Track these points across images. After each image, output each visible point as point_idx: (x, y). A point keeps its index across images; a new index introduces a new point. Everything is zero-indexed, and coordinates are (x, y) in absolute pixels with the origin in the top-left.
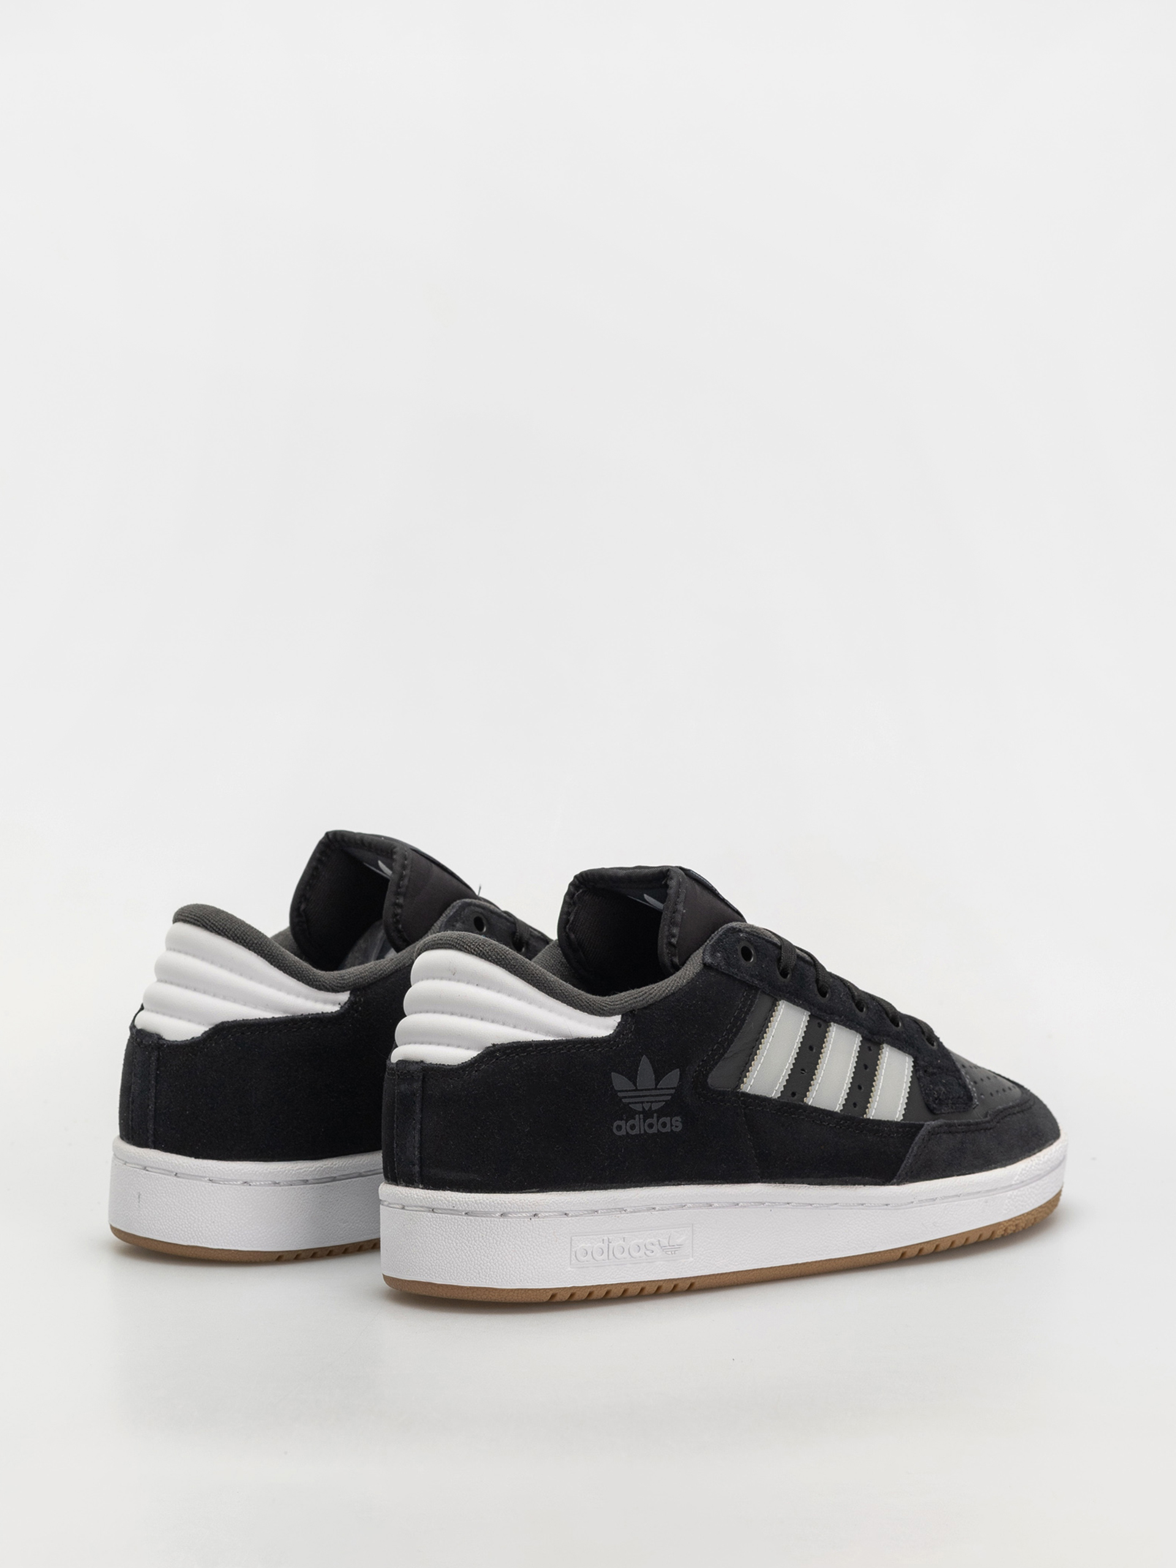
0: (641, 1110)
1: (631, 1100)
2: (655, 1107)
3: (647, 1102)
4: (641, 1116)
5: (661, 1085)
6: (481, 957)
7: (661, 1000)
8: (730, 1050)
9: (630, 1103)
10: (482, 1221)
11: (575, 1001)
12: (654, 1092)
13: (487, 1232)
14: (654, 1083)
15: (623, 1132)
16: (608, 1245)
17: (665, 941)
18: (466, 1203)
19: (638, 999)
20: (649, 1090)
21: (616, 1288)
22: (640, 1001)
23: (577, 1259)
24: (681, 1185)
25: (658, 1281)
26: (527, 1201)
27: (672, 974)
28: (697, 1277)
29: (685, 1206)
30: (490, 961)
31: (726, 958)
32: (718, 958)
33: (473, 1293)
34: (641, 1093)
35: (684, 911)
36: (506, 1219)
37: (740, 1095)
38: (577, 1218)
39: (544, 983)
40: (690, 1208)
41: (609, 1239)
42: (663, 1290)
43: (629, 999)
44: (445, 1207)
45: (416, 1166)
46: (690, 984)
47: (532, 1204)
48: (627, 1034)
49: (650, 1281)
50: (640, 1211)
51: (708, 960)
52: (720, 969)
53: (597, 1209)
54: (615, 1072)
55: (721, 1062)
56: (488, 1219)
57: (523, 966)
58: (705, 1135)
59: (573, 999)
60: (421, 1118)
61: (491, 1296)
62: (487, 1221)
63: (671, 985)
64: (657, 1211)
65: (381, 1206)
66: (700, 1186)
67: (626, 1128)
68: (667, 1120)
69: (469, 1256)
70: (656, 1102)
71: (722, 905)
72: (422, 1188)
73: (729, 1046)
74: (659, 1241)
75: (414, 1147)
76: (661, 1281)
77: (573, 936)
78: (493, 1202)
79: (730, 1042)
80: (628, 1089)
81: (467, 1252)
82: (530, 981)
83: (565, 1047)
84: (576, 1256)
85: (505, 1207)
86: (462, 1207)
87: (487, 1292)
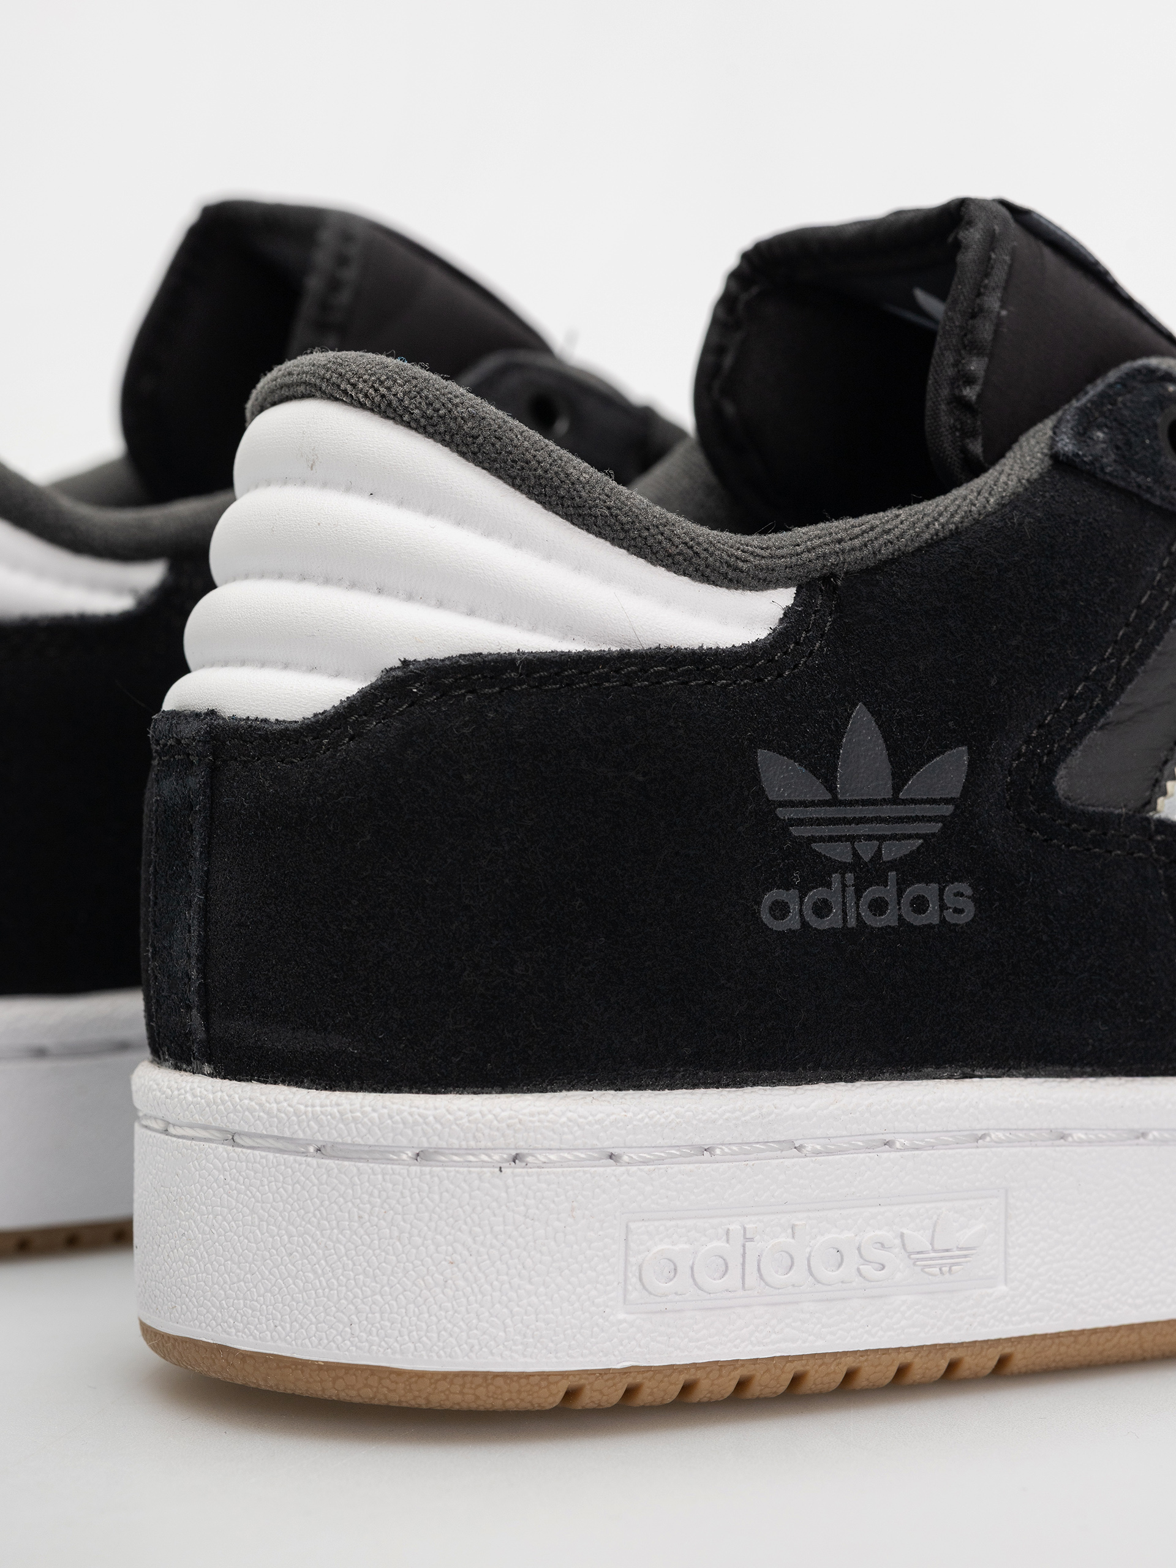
0: (849, 859)
1: (825, 831)
2: (892, 852)
3: (869, 838)
4: (850, 876)
5: (913, 788)
6: (385, 415)
7: (919, 549)
8: (1124, 698)
9: (813, 839)
10: (360, 1172)
11: (651, 541)
12: (887, 811)
13: (373, 1206)
14: (889, 785)
15: (792, 922)
16: (744, 1246)
17: (945, 392)
18: (316, 1118)
19: (847, 545)
20: (873, 802)
21: (768, 1371)
22: (853, 549)
23: (644, 1287)
24: (972, 1076)
25: (898, 1350)
26: (490, 1117)
27: (958, 484)
28: (1020, 1339)
29: (983, 1137)
30: (408, 425)
31: (1120, 444)
32: (1097, 442)
33: (334, 1380)
34: (850, 812)
35: (1004, 313)
36: (427, 1169)
37: (1153, 827)
38: (646, 1168)
39: (558, 487)
40: (999, 1142)
41: (745, 1229)
42: (915, 1374)
43: (817, 542)
44: (261, 1130)
45: (194, 1012)
46: (1008, 509)
47: (504, 1125)
48: (810, 641)
49: (876, 1351)
50: (842, 1151)
51: (1067, 445)
52: (1100, 475)
53: (708, 1142)
54: (768, 746)
55: (1094, 733)
56: (377, 1167)
57: (500, 439)
58: (1045, 938)
59: (646, 533)
60: (207, 873)
61: (385, 1390)
62: (374, 1173)
63: (952, 509)
64: (898, 1150)
65: (137, 1127)
66: (1030, 1080)
67: (801, 911)
68: (929, 890)
69: (324, 1274)
70: (894, 837)
71: (1124, 313)
72: (211, 1075)
73: (1120, 687)
74: (902, 1235)
75: (189, 956)
76: (908, 1349)
77: (729, 409)
78: (391, 1117)
79: (1127, 676)
80: (809, 798)
81: (318, 1263)
82: (518, 481)
83: (617, 671)
84: (641, 1279)
85: (425, 1133)
86: (304, 1131)
87: (373, 1381)
